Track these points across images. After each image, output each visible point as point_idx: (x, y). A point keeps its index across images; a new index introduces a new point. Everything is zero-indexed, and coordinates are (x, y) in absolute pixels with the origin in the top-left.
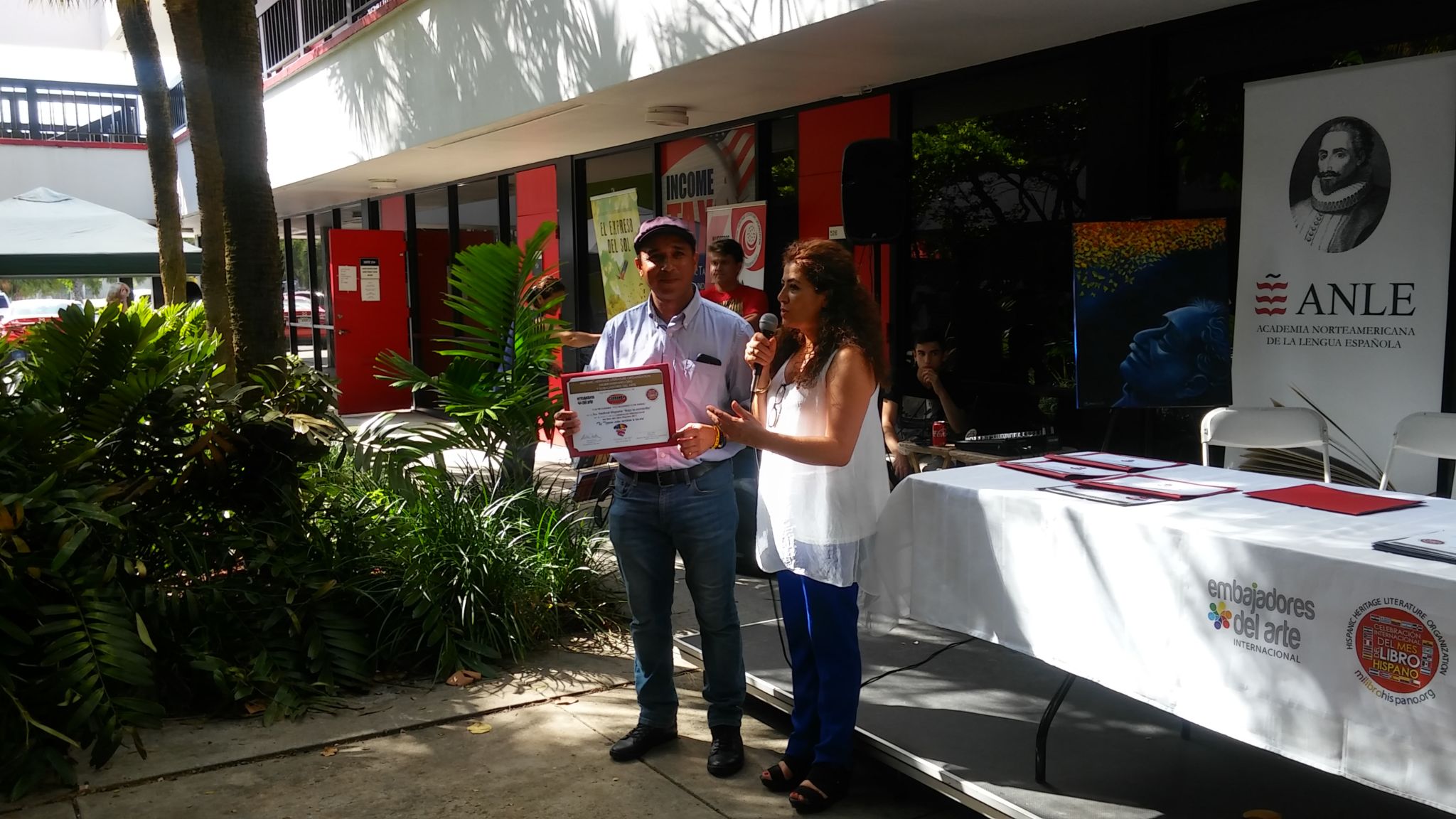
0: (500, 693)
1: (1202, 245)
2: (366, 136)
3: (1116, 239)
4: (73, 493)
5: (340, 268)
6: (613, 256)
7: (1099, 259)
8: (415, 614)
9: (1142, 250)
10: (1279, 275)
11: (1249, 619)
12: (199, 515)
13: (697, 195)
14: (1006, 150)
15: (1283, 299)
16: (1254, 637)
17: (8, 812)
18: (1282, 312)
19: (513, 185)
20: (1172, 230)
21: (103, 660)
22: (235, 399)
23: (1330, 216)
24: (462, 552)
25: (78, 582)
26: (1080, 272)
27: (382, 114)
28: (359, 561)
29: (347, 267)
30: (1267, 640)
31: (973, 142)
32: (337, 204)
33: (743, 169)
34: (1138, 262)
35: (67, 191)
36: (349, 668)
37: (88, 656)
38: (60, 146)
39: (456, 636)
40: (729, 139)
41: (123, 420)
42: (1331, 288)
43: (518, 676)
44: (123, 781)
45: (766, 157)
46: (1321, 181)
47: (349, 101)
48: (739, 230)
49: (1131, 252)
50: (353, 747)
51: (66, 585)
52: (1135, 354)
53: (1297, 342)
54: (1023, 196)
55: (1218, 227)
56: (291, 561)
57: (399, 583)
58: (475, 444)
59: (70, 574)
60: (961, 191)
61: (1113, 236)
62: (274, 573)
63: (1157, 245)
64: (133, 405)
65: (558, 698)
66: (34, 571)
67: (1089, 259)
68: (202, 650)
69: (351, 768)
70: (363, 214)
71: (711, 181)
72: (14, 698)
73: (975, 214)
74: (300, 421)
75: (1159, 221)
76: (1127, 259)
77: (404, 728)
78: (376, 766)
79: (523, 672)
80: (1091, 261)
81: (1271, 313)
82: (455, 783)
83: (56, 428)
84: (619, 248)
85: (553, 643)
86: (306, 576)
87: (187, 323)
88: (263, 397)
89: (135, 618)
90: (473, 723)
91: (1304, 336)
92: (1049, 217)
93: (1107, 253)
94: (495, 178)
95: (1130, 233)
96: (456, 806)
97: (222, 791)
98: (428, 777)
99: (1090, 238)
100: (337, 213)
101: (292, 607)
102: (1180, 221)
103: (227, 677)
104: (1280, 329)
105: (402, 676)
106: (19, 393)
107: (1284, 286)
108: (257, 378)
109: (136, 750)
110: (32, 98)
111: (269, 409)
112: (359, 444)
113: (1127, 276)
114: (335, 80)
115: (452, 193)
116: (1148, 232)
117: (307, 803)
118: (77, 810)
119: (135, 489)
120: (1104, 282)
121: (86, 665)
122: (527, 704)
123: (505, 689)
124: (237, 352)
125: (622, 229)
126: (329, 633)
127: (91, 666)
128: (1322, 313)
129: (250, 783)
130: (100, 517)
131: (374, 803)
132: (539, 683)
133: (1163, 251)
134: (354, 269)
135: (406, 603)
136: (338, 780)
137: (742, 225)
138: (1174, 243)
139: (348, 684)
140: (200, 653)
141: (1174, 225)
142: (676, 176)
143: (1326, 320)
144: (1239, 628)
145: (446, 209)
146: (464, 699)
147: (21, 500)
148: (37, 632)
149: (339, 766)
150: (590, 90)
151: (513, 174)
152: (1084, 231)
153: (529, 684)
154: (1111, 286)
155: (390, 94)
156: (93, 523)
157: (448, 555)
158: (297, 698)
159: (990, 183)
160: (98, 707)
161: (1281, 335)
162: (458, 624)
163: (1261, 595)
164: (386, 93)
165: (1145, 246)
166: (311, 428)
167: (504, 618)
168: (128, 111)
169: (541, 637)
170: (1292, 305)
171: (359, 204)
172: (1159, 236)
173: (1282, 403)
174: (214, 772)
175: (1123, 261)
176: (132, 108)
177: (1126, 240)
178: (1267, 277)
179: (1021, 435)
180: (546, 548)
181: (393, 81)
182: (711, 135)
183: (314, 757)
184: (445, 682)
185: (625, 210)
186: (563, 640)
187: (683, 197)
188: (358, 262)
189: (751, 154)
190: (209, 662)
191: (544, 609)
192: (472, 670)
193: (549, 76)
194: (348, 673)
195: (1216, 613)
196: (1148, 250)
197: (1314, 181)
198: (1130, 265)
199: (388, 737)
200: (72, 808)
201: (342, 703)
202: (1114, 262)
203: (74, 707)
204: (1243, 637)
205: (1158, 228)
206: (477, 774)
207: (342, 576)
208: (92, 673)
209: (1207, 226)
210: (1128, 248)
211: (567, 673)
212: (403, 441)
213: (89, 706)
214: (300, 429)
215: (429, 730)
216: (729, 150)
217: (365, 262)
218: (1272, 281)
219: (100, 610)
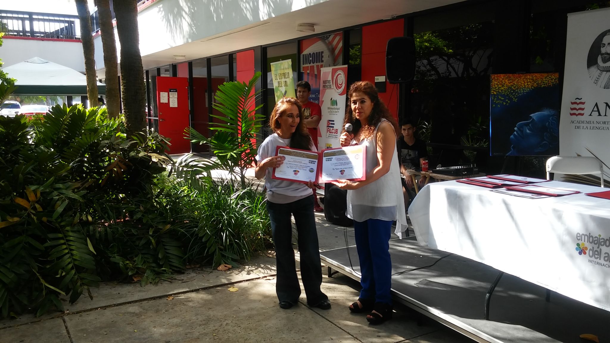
0: (240, 274)
1: (548, 85)
2: (174, 37)
3: (510, 82)
4: (61, 186)
5: (161, 93)
6: (280, 88)
7: (502, 90)
8: (204, 240)
9: (521, 87)
10: (581, 99)
11: (596, 251)
12: (110, 196)
13: (316, 63)
14: (444, 46)
15: (583, 109)
16: (599, 259)
17: (35, 322)
18: (582, 115)
19: (235, 59)
20: (535, 78)
21: (74, 258)
22: (127, 147)
23: (606, 72)
24: (223, 214)
25: (62, 224)
26: (493, 96)
27: (181, 27)
28: (179, 217)
29: (164, 93)
30: (605, 260)
31: (430, 42)
32: (159, 66)
33: (337, 51)
34: (519, 92)
35: (47, 59)
36: (176, 262)
37: (68, 256)
38: (43, 40)
39: (221, 250)
40: (331, 38)
41: (79, 154)
42: (605, 104)
43: (247, 267)
44: (83, 309)
45: (347, 47)
46: (602, 57)
47: (166, 22)
48: (335, 78)
49: (516, 88)
50: (180, 296)
51: (58, 225)
52: (517, 132)
53: (589, 128)
54: (449, 66)
55: (555, 77)
56: (150, 216)
57: (197, 227)
58: (224, 168)
59: (59, 220)
60: (423, 64)
61: (508, 80)
62: (144, 221)
63: (528, 84)
64: (84, 148)
65: (266, 277)
66: (44, 219)
67: (497, 90)
68: (114, 253)
69: (180, 306)
70: (170, 71)
71: (322, 57)
72: (38, 274)
73: (429, 73)
74: (154, 156)
75: (529, 74)
76: (514, 91)
77: (201, 289)
78: (191, 304)
79: (249, 266)
80: (499, 92)
81: (577, 115)
82: (225, 313)
83: (51, 158)
84: (283, 85)
85: (260, 253)
86: (157, 223)
87: (99, 115)
88: (138, 146)
89: (87, 240)
90: (230, 287)
91: (592, 125)
92: (460, 75)
93: (506, 88)
94: (227, 55)
95: (516, 79)
96: (227, 323)
97: (126, 314)
98: (213, 311)
99: (498, 81)
100: (159, 70)
101: (152, 236)
102: (538, 74)
103: (125, 265)
104: (581, 122)
105: (198, 266)
106: (34, 142)
107: (583, 103)
108: (135, 138)
109: (88, 296)
110: (31, 20)
111: (140, 151)
112: (178, 167)
113: (514, 98)
114: (160, 12)
115: (209, 61)
116: (524, 79)
117: (162, 321)
118: (64, 322)
119: (84, 184)
120: (504, 101)
121: (67, 259)
122: (252, 279)
123: (242, 273)
124: (126, 126)
125: (284, 77)
126: (167, 247)
127: (69, 260)
128: (601, 116)
129: (137, 311)
130: (73, 196)
131: (191, 321)
132: (256, 270)
133: (531, 87)
134: (167, 93)
135: (200, 235)
136: (175, 311)
137: (336, 76)
138: (535, 84)
139: (175, 269)
140: (114, 255)
141: (536, 75)
142: (307, 54)
143: (602, 119)
144: (591, 254)
145: (206, 69)
146: (225, 276)
147: (39, 188)
148: (46, 245)
149: (175, 305)
150: (273, 16)
151: (235, 53)
152: (496, 78)
153: (252, 271)
154: (507, 102)
155: (184, 18)
156: (69, 199)
157: (217, 215)
158: (154, 274)
159: (436, 60)
160: (73, 278)
161: (582, 125)
162: (222, 245)
163: (603, 240)
164: (182, 18)
165: (522, 85)
166: (159, 159)
167: (241, 242)
168: (71, 25)
169: (256, 250)
170: (587, 112)
171: (169, 66)
172: (529, 81)
173: (581, 155)
174: (122, 306)
175: (512, 91)
176: (73, 25)
177: (514, 82)
178: (576, 99)
179: (462, 167)
180: (257, 213)
181: (186, 13)
182: (323, 36)
183: (164, 300)
184: (216, 269)
185: (286, 69)
186: (265, 252)
187: (310, 63)
188: (168, 91)
189: (341, 45)
190: (117, 259)
191: (257, 239)
192: (228, 264)
193: (255, 10)
194: (175, 264)
195: (580, 248)
196: (524, 86)
197: (599, 57)
198: (516, 93)
199: (194, 292)
200: (62, 321)
201: (174, 277)
202: (508, 92)
203: (62, 277)
204: (593, 259)
205: (528, 77)
206: (234, 309)
207: (172, 223)
208: (69, 263)
209: (550, 76)
210: (515, 86)
211: (268, 266)
212: (196, 166)
213: (69, 277)
214: (154, 160)
215: (212, 290)
216: (331, 43)
217: (171, 91)
218: (578, 101)
219: (72, 236)
